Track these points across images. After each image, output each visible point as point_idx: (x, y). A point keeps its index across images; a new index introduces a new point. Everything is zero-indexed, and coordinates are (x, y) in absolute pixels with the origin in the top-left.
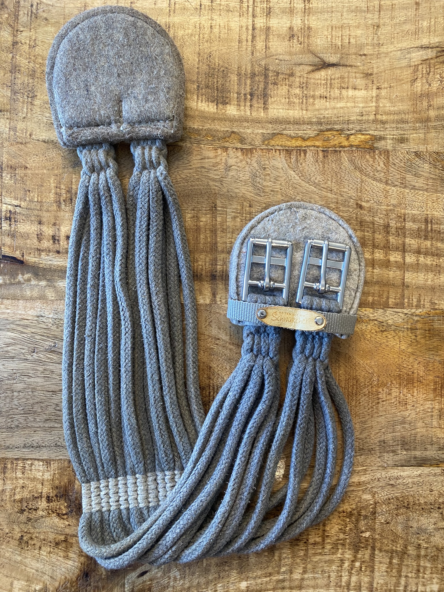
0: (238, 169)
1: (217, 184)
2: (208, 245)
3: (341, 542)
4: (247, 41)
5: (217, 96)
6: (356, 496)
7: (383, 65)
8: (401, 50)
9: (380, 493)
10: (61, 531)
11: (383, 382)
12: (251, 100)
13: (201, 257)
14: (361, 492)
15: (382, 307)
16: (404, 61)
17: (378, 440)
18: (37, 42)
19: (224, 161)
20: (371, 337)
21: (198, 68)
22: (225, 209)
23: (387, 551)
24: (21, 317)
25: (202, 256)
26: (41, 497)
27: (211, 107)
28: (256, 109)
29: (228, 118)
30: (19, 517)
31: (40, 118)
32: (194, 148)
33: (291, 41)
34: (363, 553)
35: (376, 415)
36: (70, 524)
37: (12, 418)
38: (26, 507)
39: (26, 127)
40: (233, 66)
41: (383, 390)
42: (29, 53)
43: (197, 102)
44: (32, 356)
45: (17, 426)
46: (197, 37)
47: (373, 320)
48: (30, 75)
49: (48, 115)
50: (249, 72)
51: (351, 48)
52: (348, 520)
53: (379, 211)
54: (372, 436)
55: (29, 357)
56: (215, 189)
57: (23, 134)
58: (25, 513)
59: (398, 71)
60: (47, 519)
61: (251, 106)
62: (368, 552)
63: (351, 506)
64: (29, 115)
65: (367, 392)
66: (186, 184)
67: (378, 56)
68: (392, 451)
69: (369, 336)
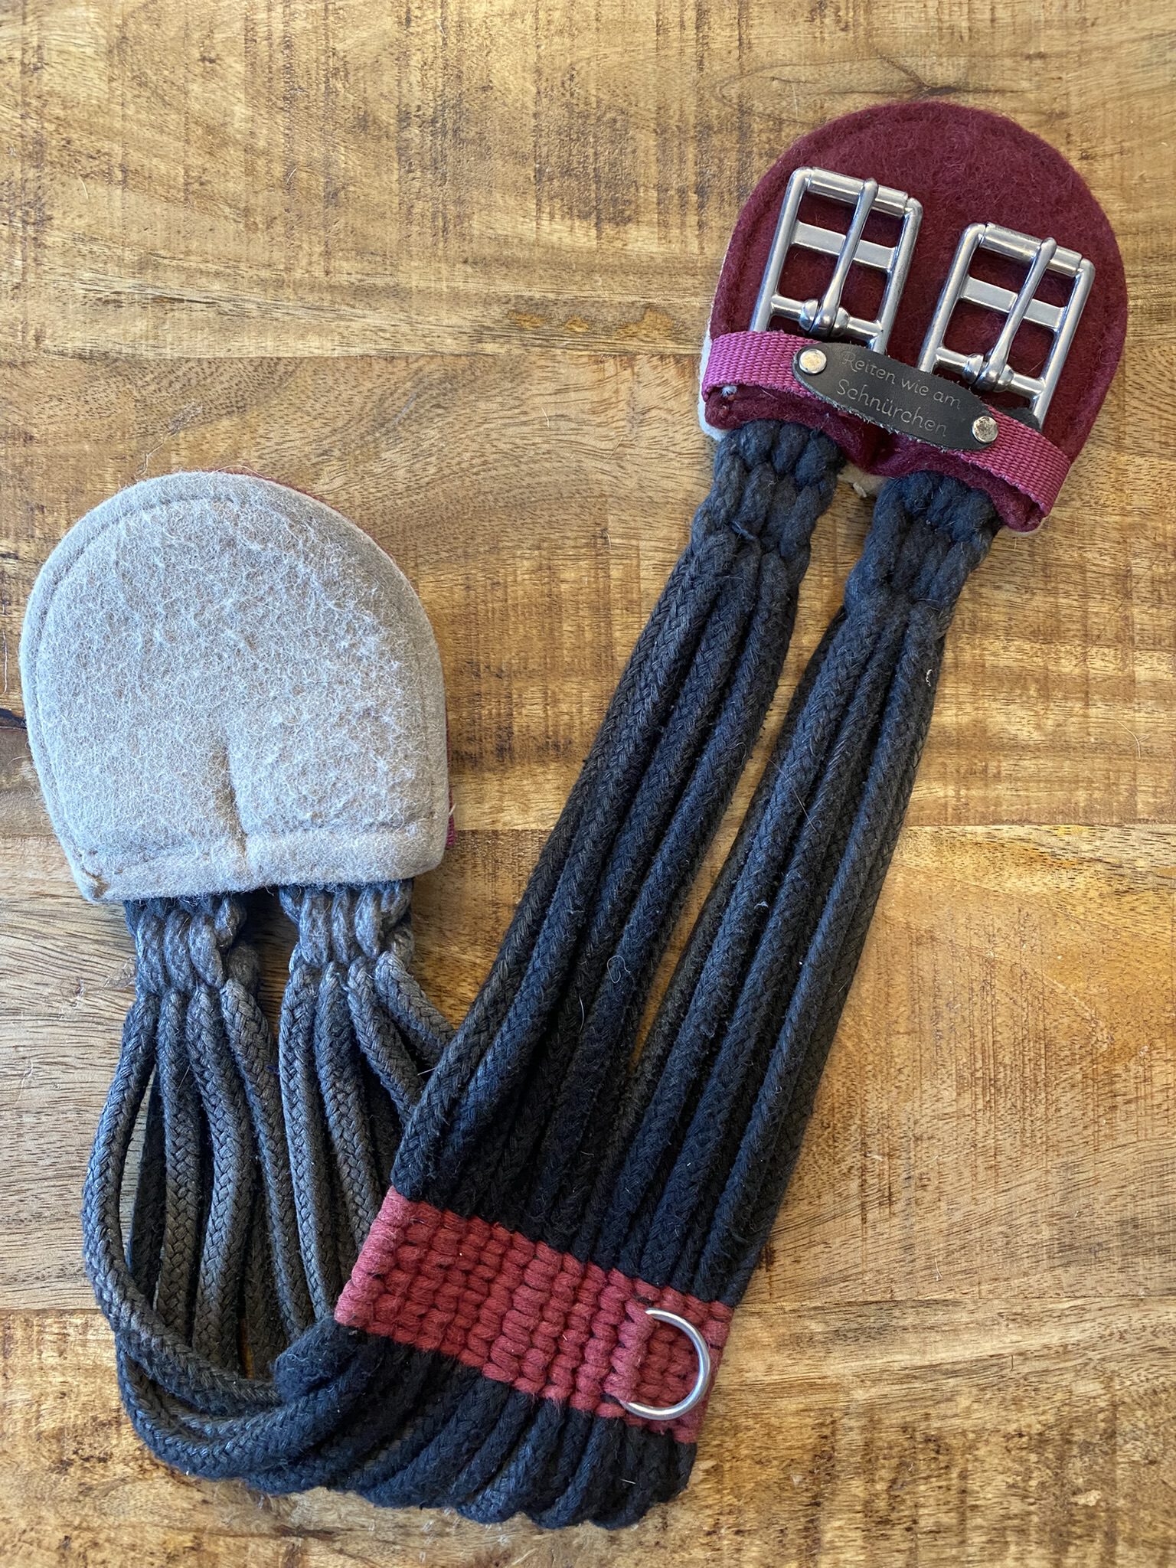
0: (669, 417)
1: (607, 468)
2: (588, 651)
3: (1016, 1522)
4: (682, 26)
5: (598, 199)
6: (1057, 1387)
7: (1099, 86)
8: (1150, 37)
9: (1127, 1377)
10: (182, 1521)
11: (1125, 1045)
12: (701, 206)
13: (567, 688)
14: (1069, 1376)
15: (1115, 820)
16: (1161, 72)
17: (1117, 1217)
18: (45, 52)
19: (624, 395)
20: (1088, 910)
21: (535, 115)
22: (634, 542)
23: (1150, 1544)
24: (32, 889)
25: (571, 687)
26: (119, 1423)
27: (579, 232)
28: (715, 234)
29: (634, 265)
30: (55, 1483)
31: (64, 285)
32: (533, 359)
33: (817, 22)
34: (1079, 1554)
35: (1108, 1145)
36: (208, 1498)
37: (19, 1192)
38: (75, 1453)
39: (25, 314)
40: (642, 105)
41: (1127, 1069)
42: (24, 89)
43: (538, 218)
44: (73, 1004)
45: (38, 1216)
46: (529, 19)
47: (1091, 860)
48: (30, 156)
49: (87, 275)
50: (692, 120)
51: (997, 36)
52: (1033, 1457)
53: (1099, 531)
54: (1097, 1206)
55: (64, 1008)
56: (598, 482)
57: (14, 336)
58: (72, 1470)
59: (1145, 103)
60: (140, 1486)
61: (701, 225)
62: (1098, 1546)
63: (1042, 1418)
64: (31, 278)
65: (1079, 1077)
66: (513, 470)
67: (1083, 56)
68: (1160, 1249)
69: (1080, 909)
